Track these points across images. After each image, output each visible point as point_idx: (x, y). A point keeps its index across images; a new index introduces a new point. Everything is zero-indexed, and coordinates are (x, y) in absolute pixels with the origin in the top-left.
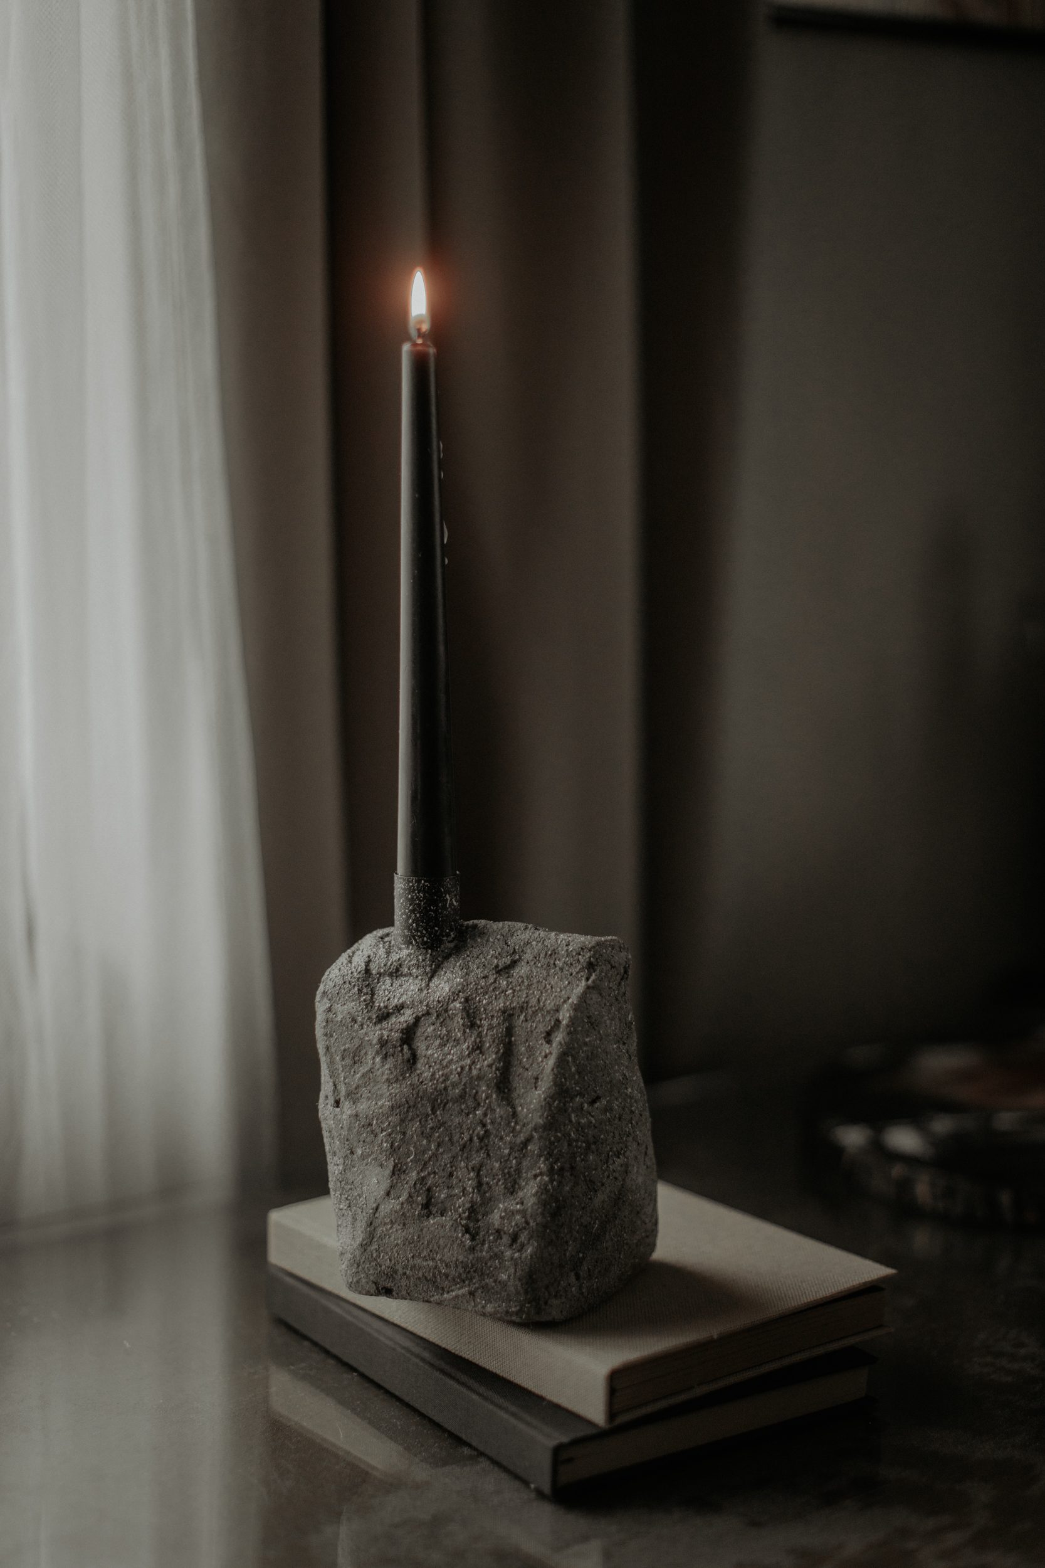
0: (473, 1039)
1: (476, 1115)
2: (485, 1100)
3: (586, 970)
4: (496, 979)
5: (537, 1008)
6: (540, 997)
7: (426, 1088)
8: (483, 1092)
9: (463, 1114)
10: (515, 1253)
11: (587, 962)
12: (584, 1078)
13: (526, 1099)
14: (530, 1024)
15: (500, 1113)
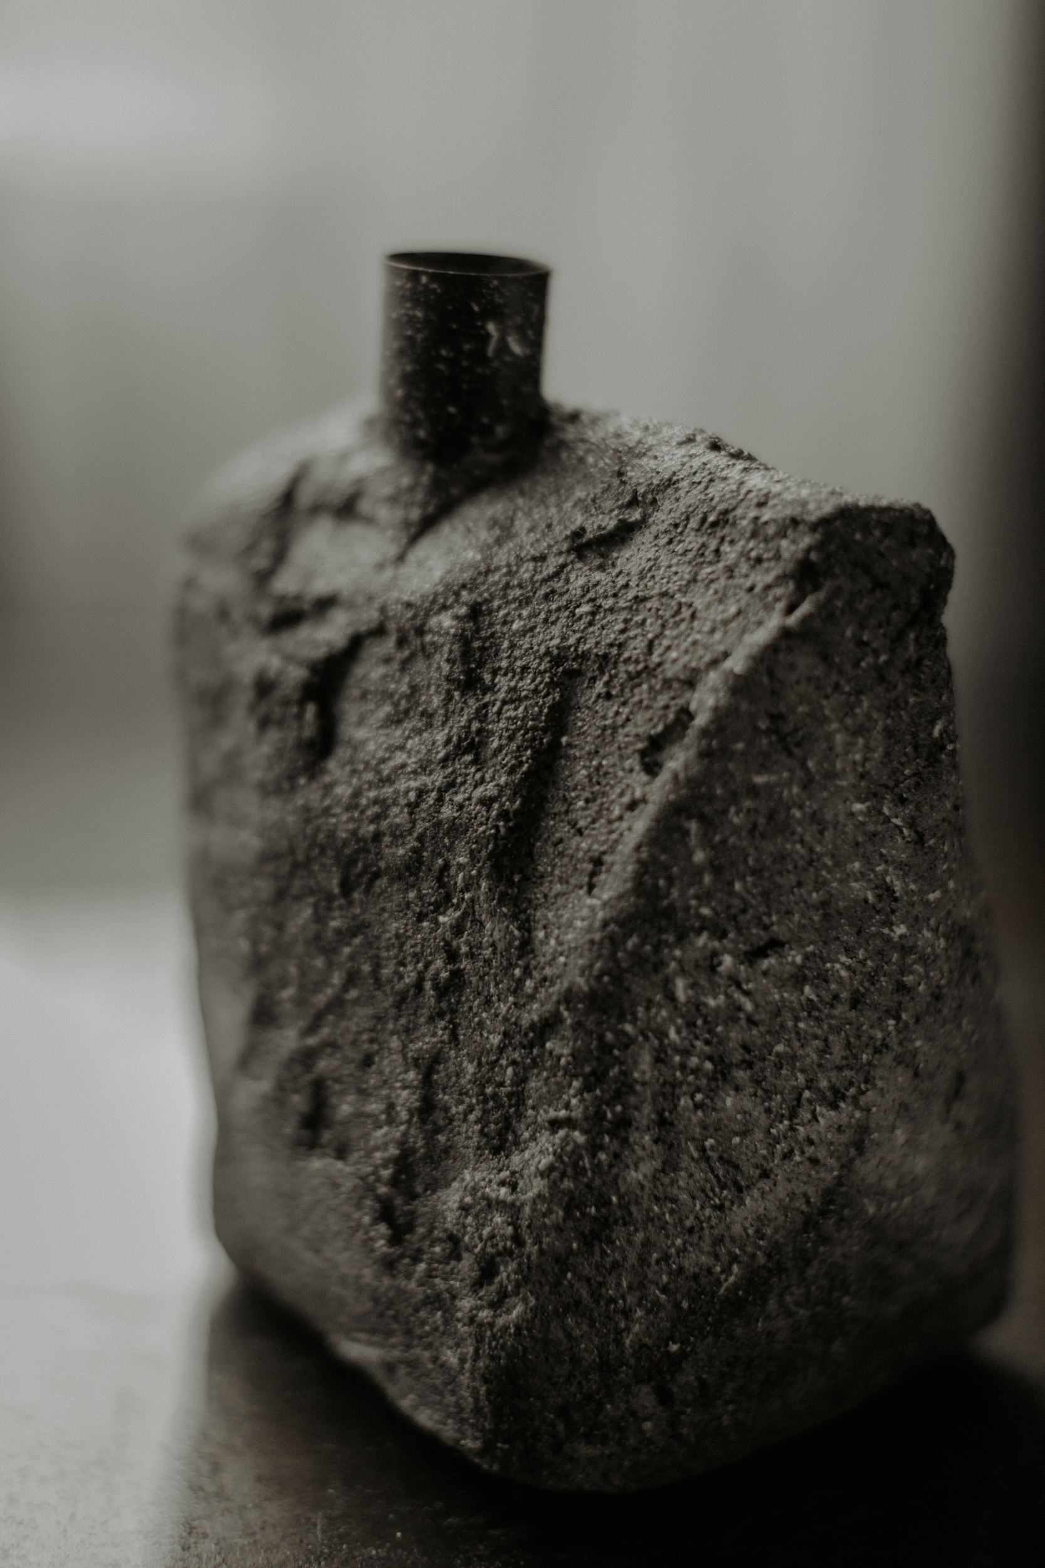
0: (464, 720)
1: (437, 923)
2: (462, 891)
3: (791, 586)
4: (563, 566)
5: (640, 667)
6: (657, 637)
7: (335, 825)
8: (461, 867)
9: (410, 914)
10: (480, 1308)
12: (731, 884)
13: (560, 912)
14: (615, 708)
15: (491, 935)
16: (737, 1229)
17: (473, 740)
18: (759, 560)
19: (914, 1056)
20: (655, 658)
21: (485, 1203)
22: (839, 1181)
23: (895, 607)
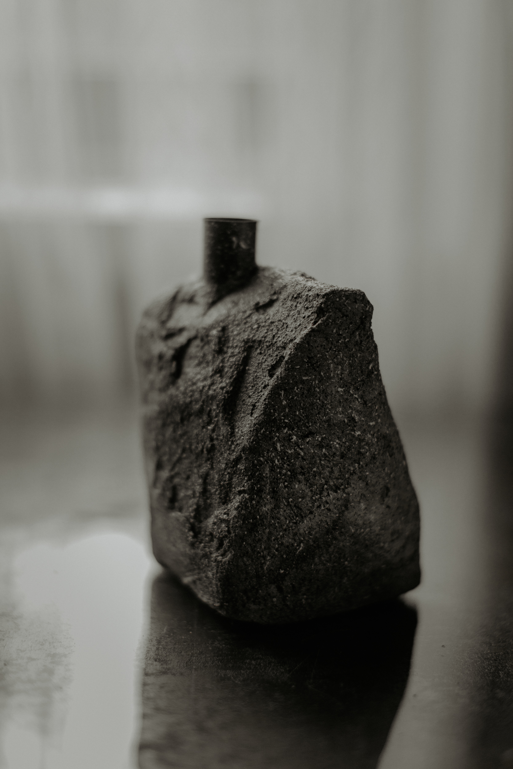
0: (218, 363)
1: (208, 429)
2: (215, 418)
3: (316, 315)
4: (251, 314)
5: (270, 343)
6: (276, 334)
7: (179, 400)
9: (200, 427)
11: (318, 307)
12: (295, 412)
13: (243, 423)
16: (302, 531)
17: (220, 369)
18: (307, 308)
19: (366, 477)
20: (275, 340)
21: (220, 521)
22: (339, 518)
23: (351, 323)
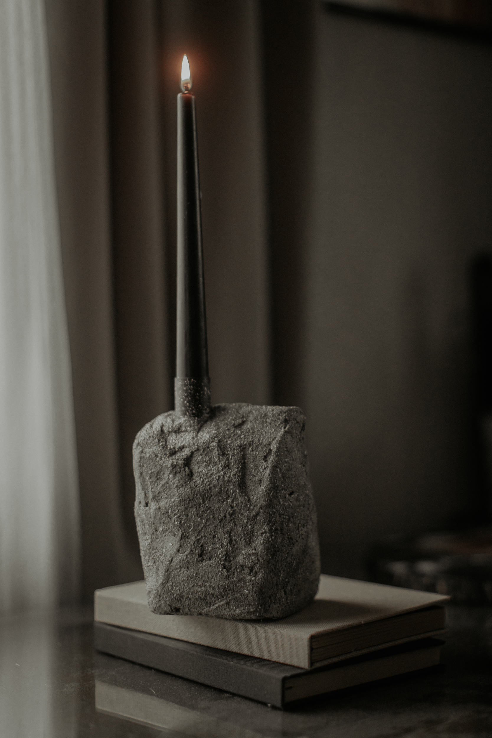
0: (224, 461)
1: (228, 502)
2: (232, 494)
3: (284, 423)
5: (258, 444)
6: (259, 438)
7: (199, 489)
8: (231, 489)
10: (252, 577)
11: (284, 419)
13: (255, 492)
14: (255, 452)
15: (241, 500)
17: (227, 465)
18: (276, 421)
20: (261, 442)
21: (249, 555)
